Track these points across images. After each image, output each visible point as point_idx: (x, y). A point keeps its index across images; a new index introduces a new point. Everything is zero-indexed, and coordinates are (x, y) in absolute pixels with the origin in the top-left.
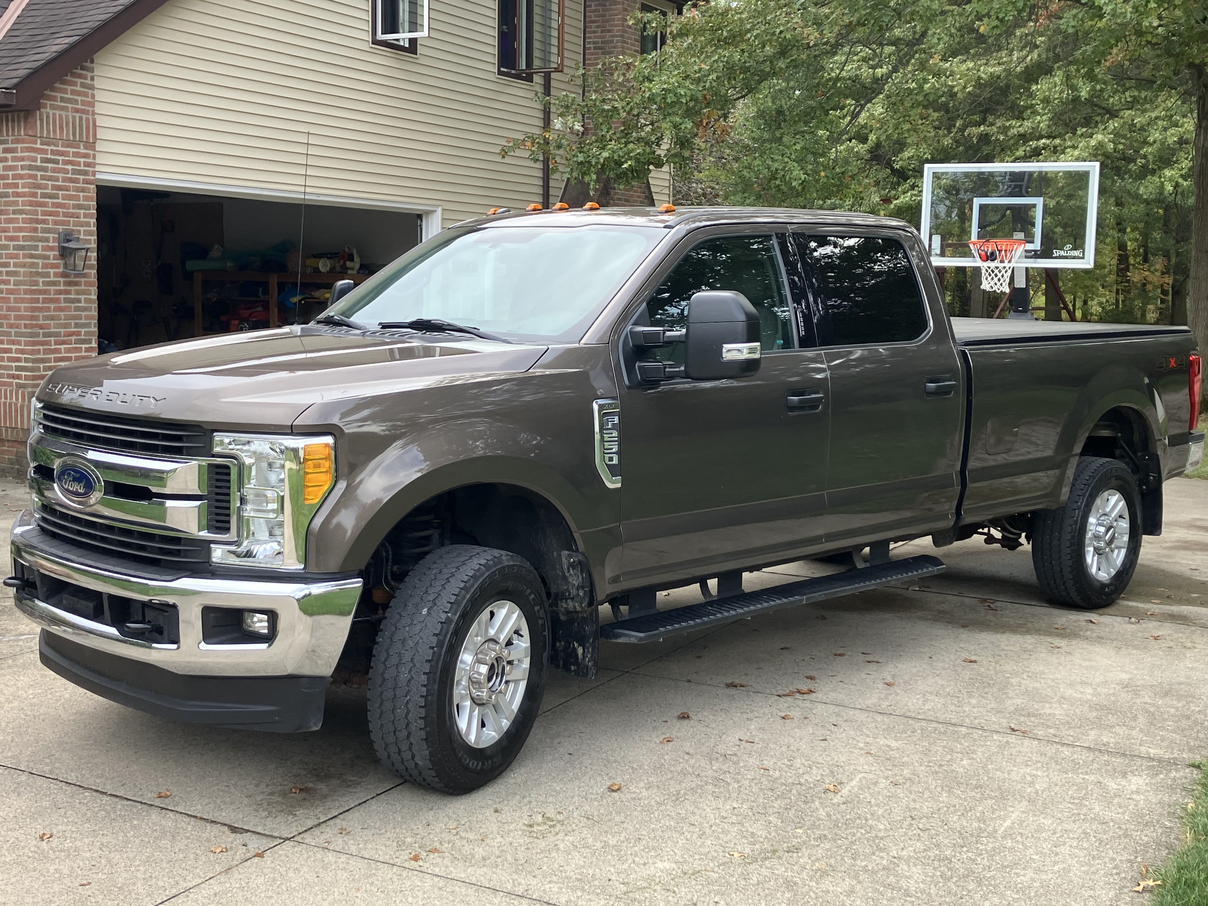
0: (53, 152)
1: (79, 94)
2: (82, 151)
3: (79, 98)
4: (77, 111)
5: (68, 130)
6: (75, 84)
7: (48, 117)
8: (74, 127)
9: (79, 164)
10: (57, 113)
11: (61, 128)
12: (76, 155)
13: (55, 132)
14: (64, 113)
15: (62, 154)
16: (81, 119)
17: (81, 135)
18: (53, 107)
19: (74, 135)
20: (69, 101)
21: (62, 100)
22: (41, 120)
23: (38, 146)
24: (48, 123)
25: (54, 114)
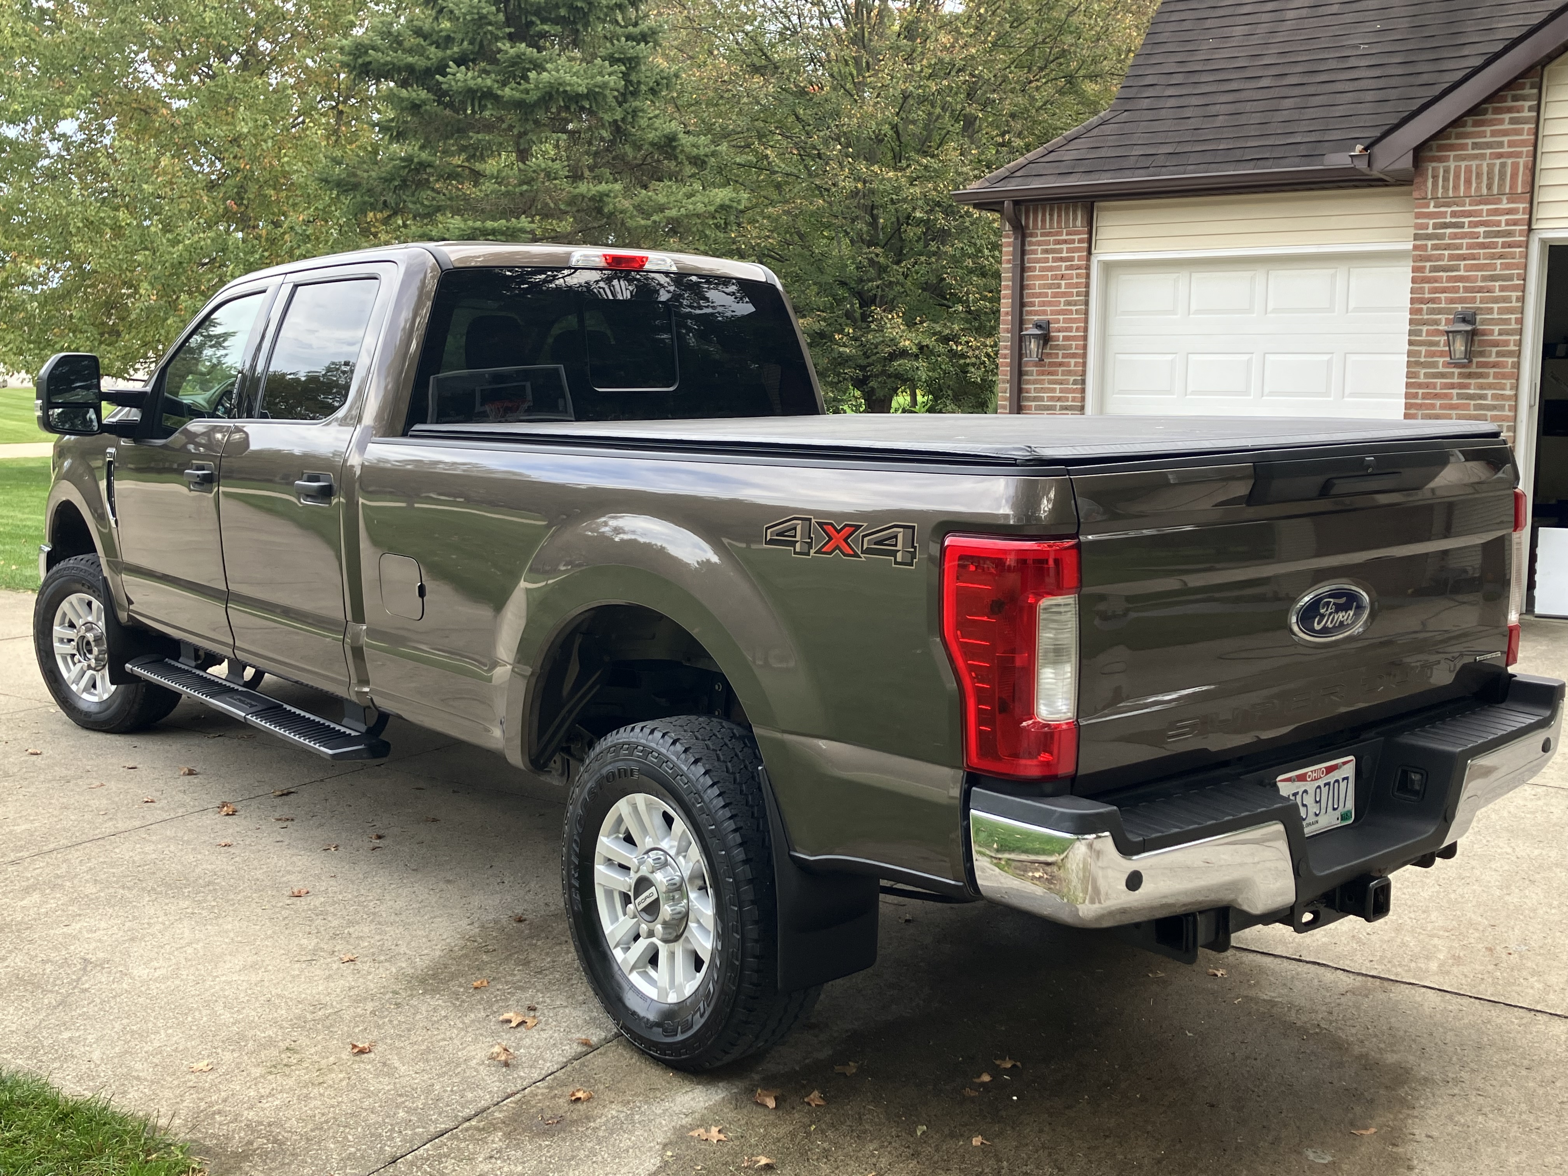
0: (1454, 214)
1: (1505, 133)
2: (1505, 205)
3: (1505, 139)
4: (1500, 156)
5: (1479, 184)
6: (1501, 122)
7: (1447, 171)
8: (1490, 178)
9: (1498, 224)
10: (1463, 164)
11: (1468, 182)
12: (1496, 212)
13: (1456, 187)
14: (1474, 163)
15: (1469, 214)
16: (1503, 165)
17: (1501, 185)
18: (1458, 158)
19: (1489, 187)
20: (1489, 145)
21: (1475, 146)
22: (1435, 177)
23: (1432, 209)
24: (1446, 179)
25: (1458, 168)
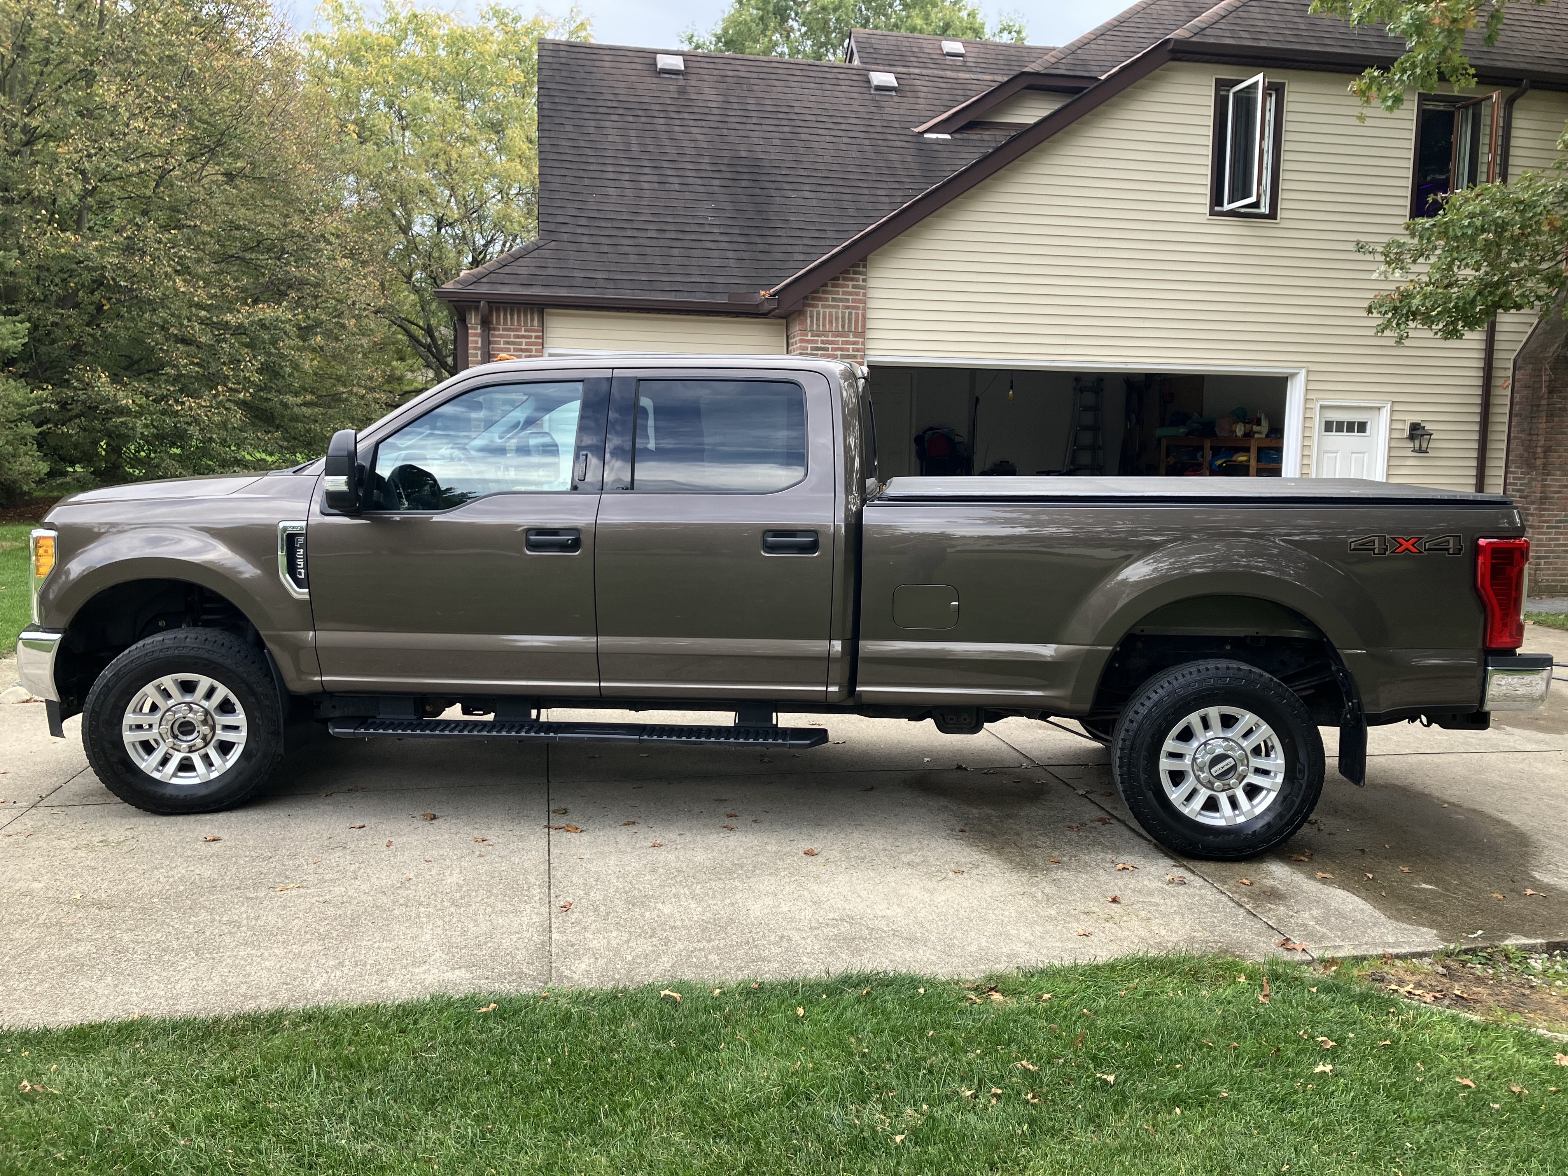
0: (823, 342)
1: (850, 294)
2: (851, 339)
3: (850, 297)
4: (848, 307)
5: (837, 324)
6: (848, 286)
7: (818, 314)
8: (843, 321)
9: (848, 350)
10: (828, 310)
11: (831, 322)
12: (846, 342)
13: (824, 325)
14: (834, 311)
15: (832, 343)
16: (850, 314)
17: (850, 326)
18: (824, 306)
19: (843, 327)
20: (841, 300)
21: (834, 300)
22: (812, 317)
23: (809, 337)
24: (818, 319)
25: (824, 313)
